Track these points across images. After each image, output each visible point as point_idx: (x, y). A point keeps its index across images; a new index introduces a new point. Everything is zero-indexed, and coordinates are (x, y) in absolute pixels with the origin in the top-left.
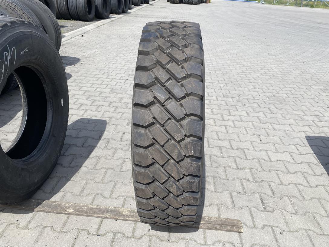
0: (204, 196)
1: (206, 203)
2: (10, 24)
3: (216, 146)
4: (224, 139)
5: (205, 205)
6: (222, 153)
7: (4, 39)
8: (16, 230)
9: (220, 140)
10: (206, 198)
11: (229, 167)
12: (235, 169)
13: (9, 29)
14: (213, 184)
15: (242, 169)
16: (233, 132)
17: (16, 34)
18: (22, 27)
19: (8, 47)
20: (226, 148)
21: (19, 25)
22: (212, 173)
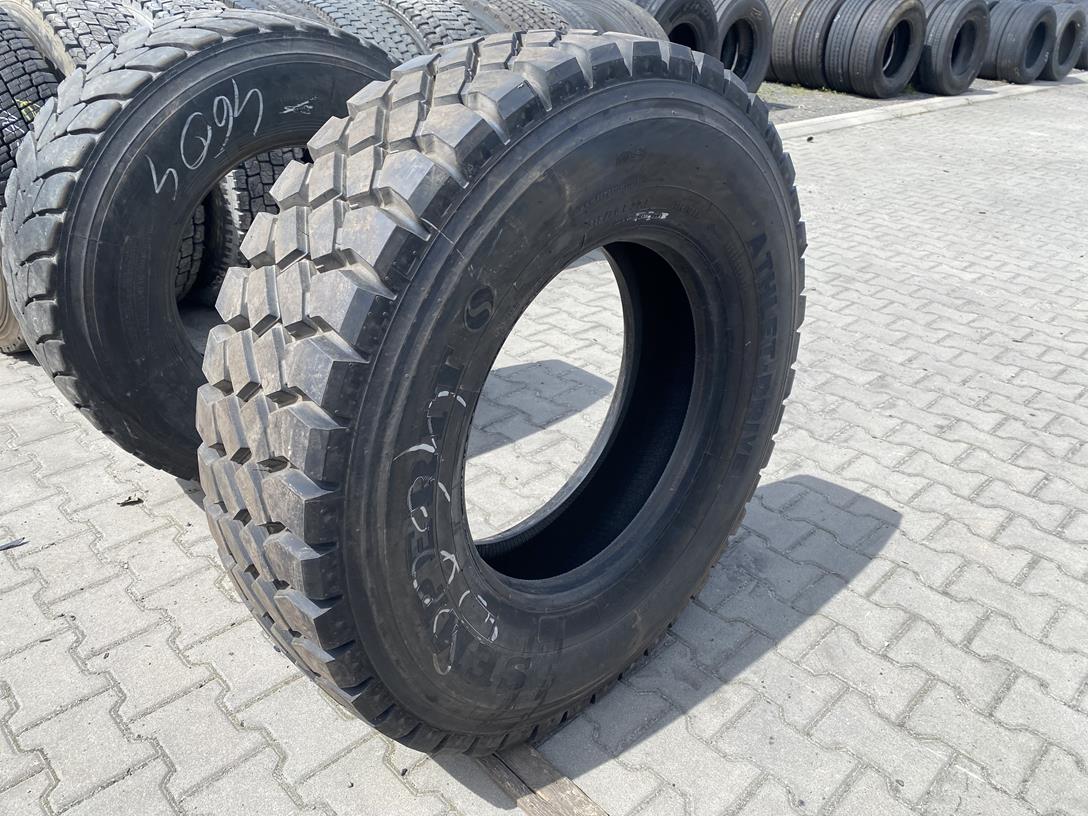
0: (655, 731)
1: (635, 755)
2: (268, 31)
3: (898, 606)
4: (971, 599)
5: (622, 758)
6: (896, 638)
7: (230, 64)
8: (169, 541)
9: (945, 593)
10: (653, 738)
11: (869, 699)
12: (886, 719)
13: (259, 43)
14: (730, 714)
15: (918, 736)
16: (1052, 591)
17: (275, 58)
18: (310, 45)
19: (235, 86)
20: (939, 632)
21: (299, 37)
22: (768, 682)
